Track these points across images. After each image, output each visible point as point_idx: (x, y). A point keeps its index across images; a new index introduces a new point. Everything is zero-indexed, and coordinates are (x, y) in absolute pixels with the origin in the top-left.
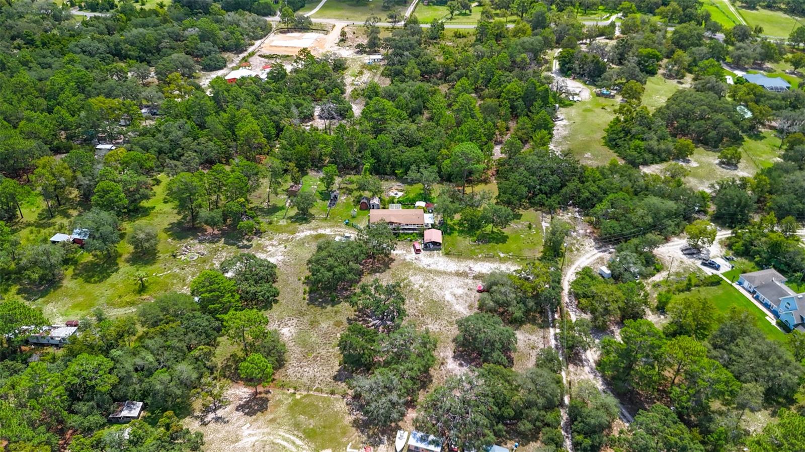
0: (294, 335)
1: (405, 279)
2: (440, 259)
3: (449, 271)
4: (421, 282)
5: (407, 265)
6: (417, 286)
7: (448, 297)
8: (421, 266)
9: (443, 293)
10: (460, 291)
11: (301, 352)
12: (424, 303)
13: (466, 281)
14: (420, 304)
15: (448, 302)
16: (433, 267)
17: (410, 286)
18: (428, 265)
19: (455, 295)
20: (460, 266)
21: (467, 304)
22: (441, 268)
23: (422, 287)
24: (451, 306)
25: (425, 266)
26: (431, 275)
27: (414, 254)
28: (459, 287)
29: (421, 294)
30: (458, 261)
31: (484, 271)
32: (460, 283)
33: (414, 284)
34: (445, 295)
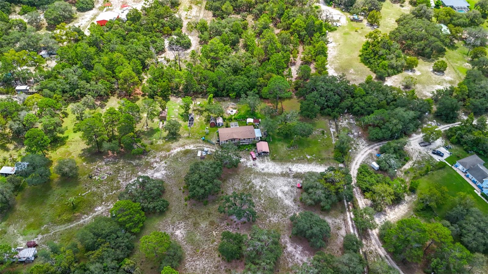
0: (185, 235)
1: (249, 182)
2: (270, 164)
3: (277, 172)
4: (260, 183)
5: (249, 170)
7: (280, 194)
8: (258, 170)
9: (275, 192)
10: (286, 189)
11: (192, 249)
12: (265, 201)
13: (289, 180)
14: (262, 202)
15: (280, 198)
16: (266, 170)
17: (253, 187)
18: (263, 169)
19: (283, 192)
20: (283, 168)
21: (293, 199)
22: (271, 171)
23: (262, 188)
24: (283, 201)
25: (261, 170)
26: (266, 177)
27: (252, 161)
28: (285, 185)
29: (262, 193)
30: (282, 164)
31: (299, 171)
32: (285, 182)
33: (256, 186)
34: (277, 192)
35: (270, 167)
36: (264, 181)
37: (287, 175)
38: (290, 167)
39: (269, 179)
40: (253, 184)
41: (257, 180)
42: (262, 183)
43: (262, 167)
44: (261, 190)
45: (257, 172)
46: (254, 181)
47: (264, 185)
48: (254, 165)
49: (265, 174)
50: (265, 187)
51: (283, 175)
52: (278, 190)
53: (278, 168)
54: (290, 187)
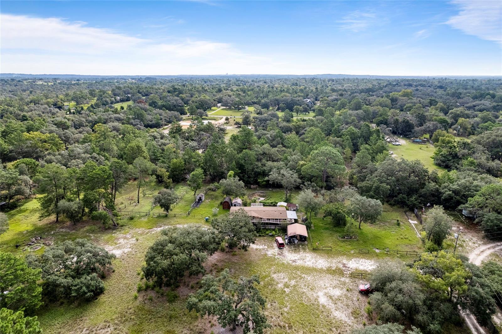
1: (266, 277)
2: (307, 255)
3: (319, 267)
4: (286, 280)
5: (269, 261)
6: (280, 286)
7: (323, 300)
8: (285, 262)
9: (315, 295)
10: (337, 293)
12: (291, 308)
13: (343, 279)
14: (286, 310)
15: (324, 306)
16: (299, 263)
17: (272, 285)
18: (294, 261)
19: (331, 297)
20: (332, 262)
21: (350, 311)
22: (309, 264)
23: (288, 287)
24: (329, 312)
25: (290, 262)
26: (299, 273)
27: (277, 249)
28: (335, 287)
29: (287, 295)
30: (329, 257)
31: (361, 268)
32: (335, 282)
33: (278, 283)
34: (318, 297)
35: (308, 259)
36: (294, 278)
37: (339, 272)
38: (345, 261)
39: (303, 276)
40: (272, 280)
41: (282, 275)
42: (290, 279)
43: (293, 259)
44: (286, 289)
45: (283, 264)
46: (275, 276)
47: (293, 282)
48: (279, 254)
49: (297, 268)
50: (295, 286)
51: (330, 271)
52: (320, 294)
53: (321, 262)
54: (345, 290)
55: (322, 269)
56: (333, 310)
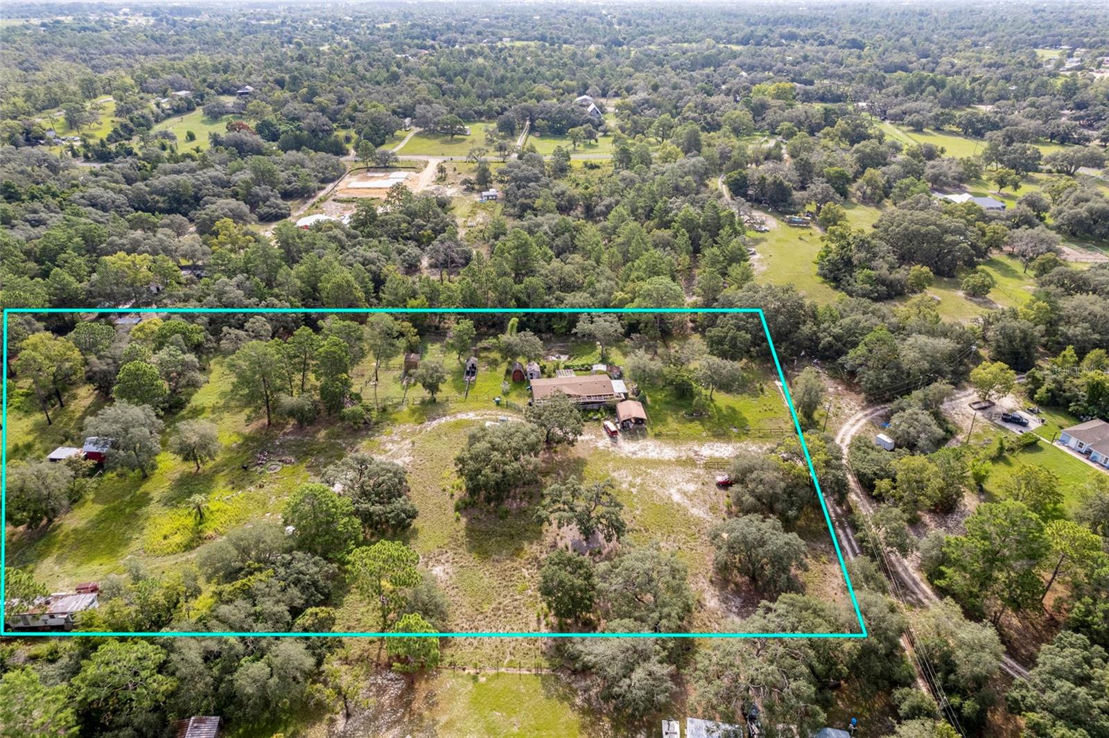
0: (453, 577)
1: (605, 477)
8: (623, 455)
9: (666, 493)
11: (471, 603)
13: (696, 471)
15: (679, 505)
19: (685, 494)
20: (680, 451)
21: (708, 507)
22: (653, 456)
23: (634, 487)
24: (685, 510)
25: (630, 455)
26: (643, 468)
27: (608, 439)
28: (688, 482)
29: (636, 496)
30: (676, 444)
31: (717, 455)
32: (688, 476)
33: (621, 483)
34: (671, 494)
36: (639, 475)
37: (690, 463)
38: (696, 448)
39: (649, 471)
41: (623, 472)
42: (634, 477)
43: (632, 450)
44: (632, 490)
45: (621, 458)
46: (615, 474)
47: (638, 481)
49: (639, 462)
50: (642, 485)
51: (680, 462)
52: (673, 491)
53: (668, 452)
54: (700, 483)
55: (669, 460)
56: (689, 508)
